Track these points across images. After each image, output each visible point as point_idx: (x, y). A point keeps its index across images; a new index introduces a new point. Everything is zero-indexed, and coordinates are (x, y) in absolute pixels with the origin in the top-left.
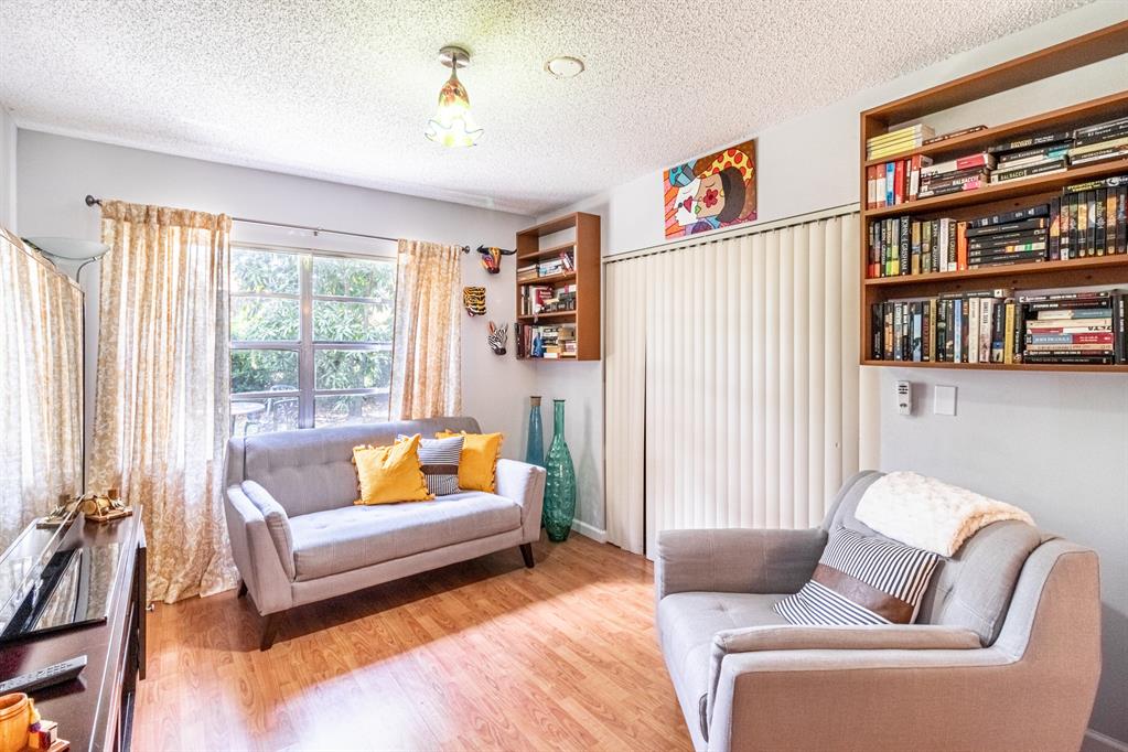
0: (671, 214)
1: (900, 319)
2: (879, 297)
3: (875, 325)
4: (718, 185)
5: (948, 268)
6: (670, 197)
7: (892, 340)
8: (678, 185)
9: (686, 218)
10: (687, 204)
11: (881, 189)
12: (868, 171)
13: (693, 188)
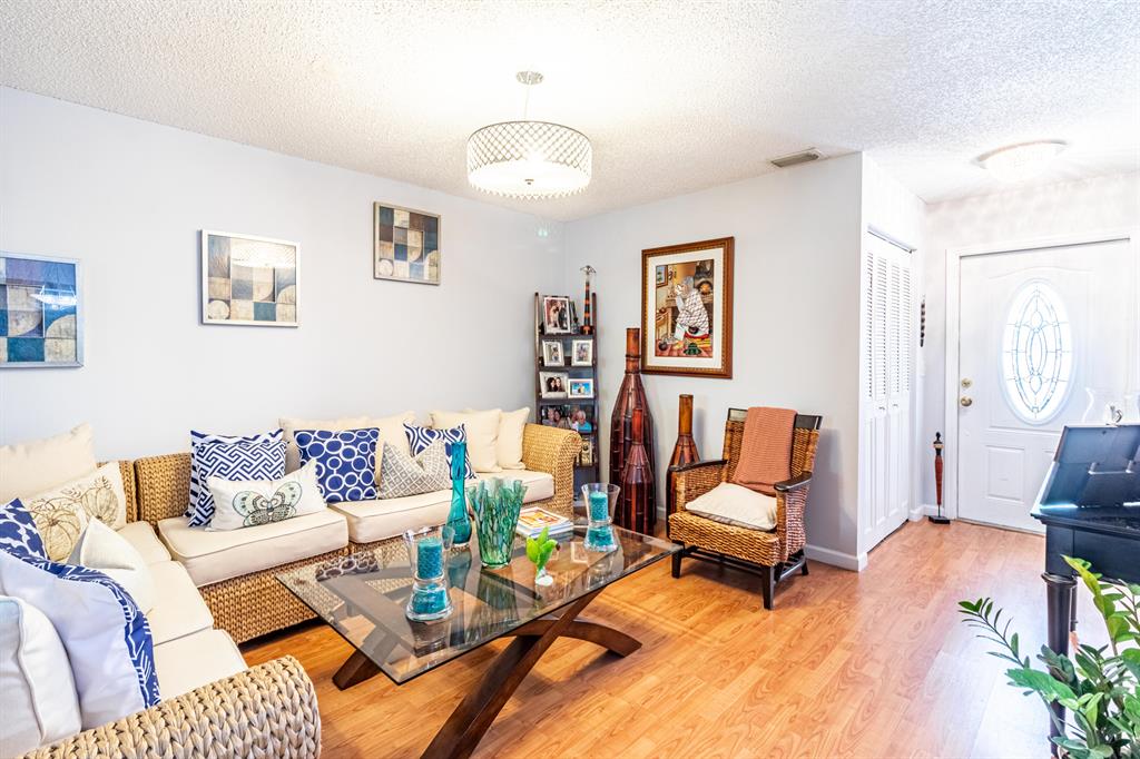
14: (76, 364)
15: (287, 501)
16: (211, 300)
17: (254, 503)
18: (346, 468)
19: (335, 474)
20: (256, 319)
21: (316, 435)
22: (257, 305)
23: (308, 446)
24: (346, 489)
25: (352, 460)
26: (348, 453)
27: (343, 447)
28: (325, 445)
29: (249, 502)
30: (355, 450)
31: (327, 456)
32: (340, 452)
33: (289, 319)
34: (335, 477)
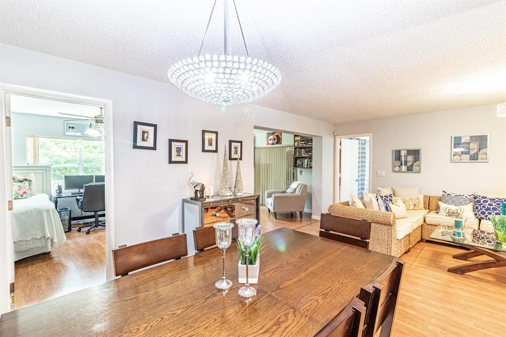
0: (268, 141)
1: (298, 161)
2: (296, 159)
3: (296, 162)
4: (276, 137)
5: (303, 155)
6: (267, 138)
7: (297, 165)
8: (269, 136)
9: (271, 142)
10: (271, 140)
11: (296, 144)
12: (295, 141)
13: (271, 137)
14: (419, 172)
15: (458, 212)
16: (454, 155)
17: (449, 210)
18: (488, 209)
19: (483, 210)
20: (470, 160)
21: (480, 197)
22: (471, 156)
23: (476, 200)
24: (487, 216)
25: (492, 207)
26: (490, 205)
27: (489, 202)
28: (482, 201)
29: (447, 210)
30: (494, 204)
31: (482, 204)
32: (487, 204)
33: (484, 159)
34: (483, 211)
